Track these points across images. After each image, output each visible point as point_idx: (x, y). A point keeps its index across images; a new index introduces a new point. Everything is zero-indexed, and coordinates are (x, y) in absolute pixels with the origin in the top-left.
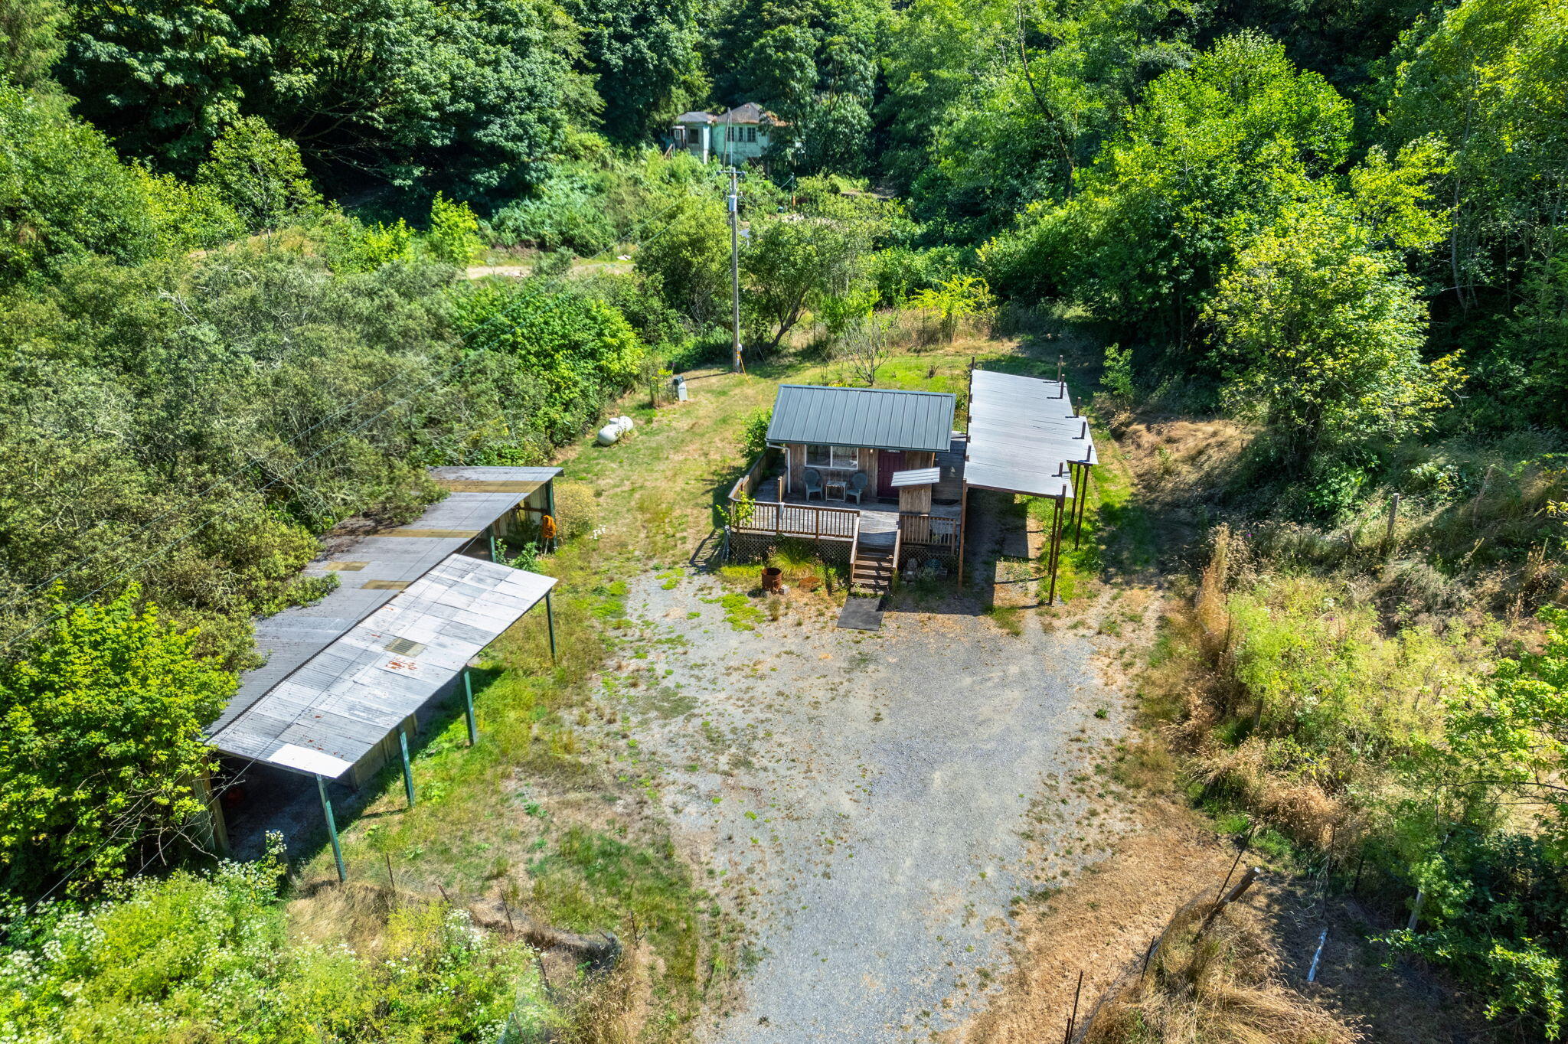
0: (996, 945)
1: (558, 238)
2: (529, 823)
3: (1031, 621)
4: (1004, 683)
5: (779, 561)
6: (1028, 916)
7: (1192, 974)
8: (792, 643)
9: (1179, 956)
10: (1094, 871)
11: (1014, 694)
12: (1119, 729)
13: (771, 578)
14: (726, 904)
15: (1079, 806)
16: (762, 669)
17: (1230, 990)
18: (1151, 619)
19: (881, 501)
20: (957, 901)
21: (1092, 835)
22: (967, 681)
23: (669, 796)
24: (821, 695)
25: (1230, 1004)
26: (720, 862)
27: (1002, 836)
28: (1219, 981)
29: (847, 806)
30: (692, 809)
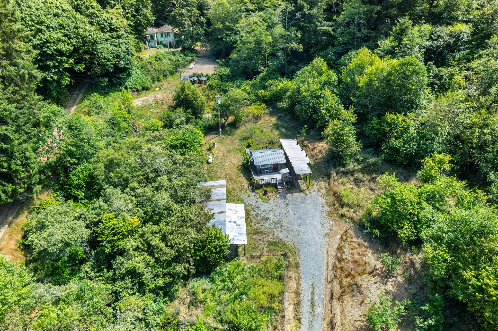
0: (324, 241)
1: (141, 88)
2: (261, 242)
3: (307, 192)
4: (309, 204)
5: (265, 189)
6: (326, 237)
7: (346, 239)
8: (275, 204)
9: (344, 238)
10: (331, 230)
11: (311, 206)
12: (326, 208)
13: (266, 192)
14: (292, 245)
15: (326, 221)
16: (274, 209)
17: (351, 240)
18: (323, 187)
19: (274, 172)
20: (318, 237)
21: (329, 225)
22: (304, 205)
23: (276, 233)
24: (286, 212)
25: (351, 241)
26: (288, 240)
27: (319, 228)
28: (349, 239)
29: (299, 229)
30: (280, 234)
